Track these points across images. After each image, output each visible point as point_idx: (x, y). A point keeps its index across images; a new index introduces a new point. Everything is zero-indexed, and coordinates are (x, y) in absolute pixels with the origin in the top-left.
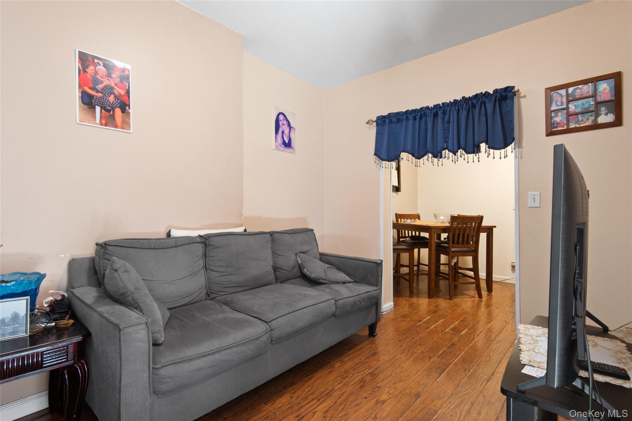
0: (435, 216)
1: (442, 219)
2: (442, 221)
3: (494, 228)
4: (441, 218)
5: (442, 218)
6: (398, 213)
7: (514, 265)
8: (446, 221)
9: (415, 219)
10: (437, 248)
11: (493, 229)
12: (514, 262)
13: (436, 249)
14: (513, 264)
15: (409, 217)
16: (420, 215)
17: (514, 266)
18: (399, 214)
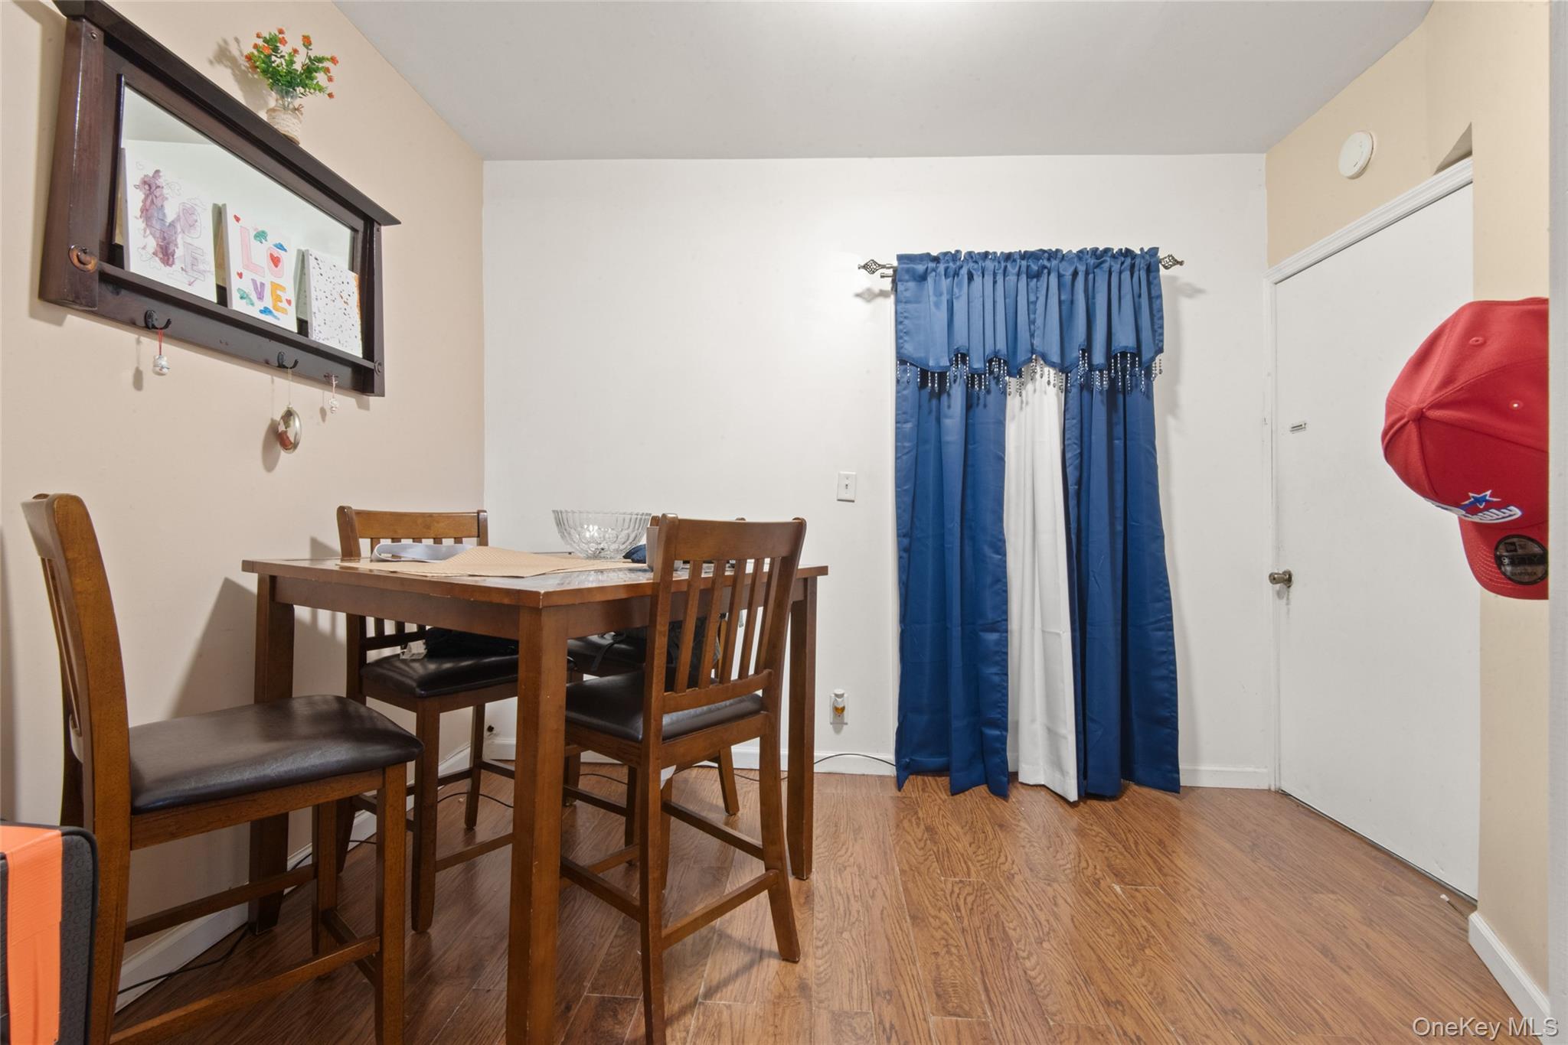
0: (561, 521)
1: (593, 540)
2: (593, 547)
3: (819, 578)
4: (588, 535)
5: (592, 531)
6: (357, 505)
7: (841, 706)
8: (614, 547)
9: (458, 540)
10: (574, 715)
11: (816, 578)
12: (841, 696)
13: (569, 721)
14: (839, 700)
15: (428, 527)
16: (486, 520)
17: (843, 709)
18: (359, 513)
